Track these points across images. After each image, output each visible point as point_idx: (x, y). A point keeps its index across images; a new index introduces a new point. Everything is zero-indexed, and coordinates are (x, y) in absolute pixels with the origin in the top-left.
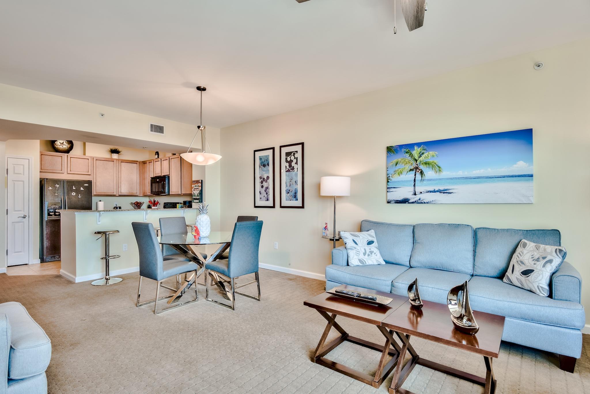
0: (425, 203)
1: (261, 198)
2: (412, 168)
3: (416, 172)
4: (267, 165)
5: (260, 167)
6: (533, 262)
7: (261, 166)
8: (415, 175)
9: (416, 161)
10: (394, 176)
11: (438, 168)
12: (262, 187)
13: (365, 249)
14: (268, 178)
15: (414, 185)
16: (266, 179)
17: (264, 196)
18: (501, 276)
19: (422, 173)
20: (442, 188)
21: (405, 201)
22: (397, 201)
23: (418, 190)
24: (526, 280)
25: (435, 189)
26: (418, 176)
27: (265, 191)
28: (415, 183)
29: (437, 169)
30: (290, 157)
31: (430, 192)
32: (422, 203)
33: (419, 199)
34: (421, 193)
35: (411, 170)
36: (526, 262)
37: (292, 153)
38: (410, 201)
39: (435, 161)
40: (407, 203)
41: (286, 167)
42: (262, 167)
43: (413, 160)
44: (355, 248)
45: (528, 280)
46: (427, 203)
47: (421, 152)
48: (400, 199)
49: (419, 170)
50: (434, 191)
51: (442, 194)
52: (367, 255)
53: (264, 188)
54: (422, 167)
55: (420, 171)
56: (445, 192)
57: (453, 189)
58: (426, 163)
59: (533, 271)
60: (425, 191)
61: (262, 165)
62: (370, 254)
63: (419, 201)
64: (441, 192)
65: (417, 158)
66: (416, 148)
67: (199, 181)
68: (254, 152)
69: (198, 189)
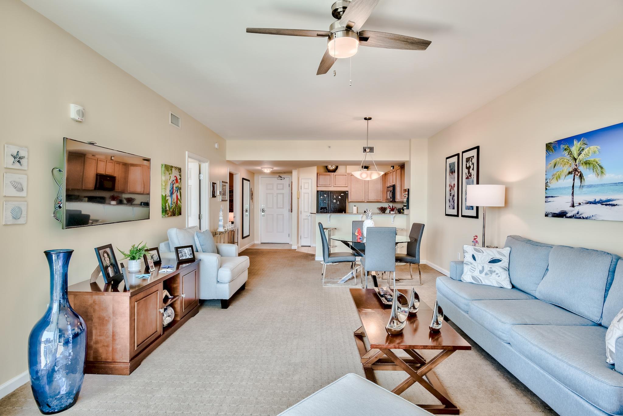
0: (583, 218)
1: (450, 206)
2: (571, 170)
3: (574, 176)
4: (454, 172)
5: (449, 174)
8: (574, 180)
9: (575, 159)
10: (552, 182)
11: (600, 169)
12: (451, 195)
13: (483, 267)
15: (573, 194)
16: (453, 186)
17: (452, 204)
19: (581, 177)
20: (604, 198)
21: (562, 215)
22: (555, 214)
23: (577, 200)
25: (596, 200)
26: (577, 181)
27: (452, 199)
28: (573, 191)
29: (598, 170)
30: (469, 163)
31: (590, 204)
32: (580, 218)
33: (578, 213)
34: (580, 204)
35: (570, 173)
37: (471, 159)
38: (568, 215)
39: (597, 160)
40: (565, 217)
41: (466, 174)
42: (451, 174)
43: (571, 159)
44: (471, 264)
46: (586, 218)
47: (580, 148)
48: (557, 211)
49: (579, 172)
50: (595, 203)
51: (604, 206)
52: (484, 273)
54: (582, 168)
55: (579, 175)
56: (608, 203)
57: (618, 199)
58: (587, 163)
60: (585, 202)
61: (451, 172)
62: (489, 273)
63: (578, 216)
64: (603, 203)
65: (576, 156)
66: (575, 143)
67: (407, 190)
68: (446, 160)
69: (406, 197)
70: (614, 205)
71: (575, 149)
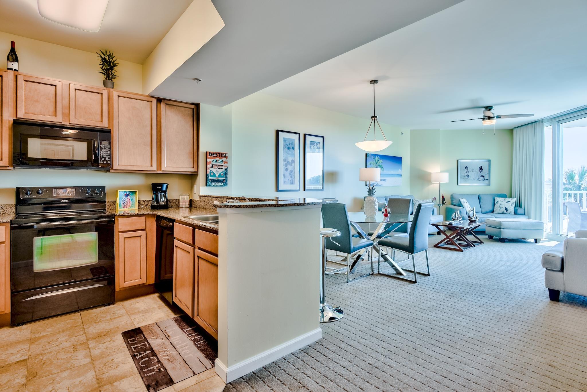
1: (285, 182)
4: (292, 149)
5: (284, 149)
7: (285, 149)
9: (377, 164)
12: (287, 170)
14: (293, 161)
16: (290, 162)
17: (289, 180)
27: (290, 174)
29: (382, 169)
30: (314, 146)
32: (378, 186)
37: (316, 143)
39: (382, 165)
42: (287, 149)
53: (289, 171)
54: (378, 167)
58: (380, 165)
61: (287, 147)
65: (377, 162)
66: (377, 157)
67: (224, 155)
68: (277, 132)
69: (222, 165)
70: (386, 181)
71: (377, 158)
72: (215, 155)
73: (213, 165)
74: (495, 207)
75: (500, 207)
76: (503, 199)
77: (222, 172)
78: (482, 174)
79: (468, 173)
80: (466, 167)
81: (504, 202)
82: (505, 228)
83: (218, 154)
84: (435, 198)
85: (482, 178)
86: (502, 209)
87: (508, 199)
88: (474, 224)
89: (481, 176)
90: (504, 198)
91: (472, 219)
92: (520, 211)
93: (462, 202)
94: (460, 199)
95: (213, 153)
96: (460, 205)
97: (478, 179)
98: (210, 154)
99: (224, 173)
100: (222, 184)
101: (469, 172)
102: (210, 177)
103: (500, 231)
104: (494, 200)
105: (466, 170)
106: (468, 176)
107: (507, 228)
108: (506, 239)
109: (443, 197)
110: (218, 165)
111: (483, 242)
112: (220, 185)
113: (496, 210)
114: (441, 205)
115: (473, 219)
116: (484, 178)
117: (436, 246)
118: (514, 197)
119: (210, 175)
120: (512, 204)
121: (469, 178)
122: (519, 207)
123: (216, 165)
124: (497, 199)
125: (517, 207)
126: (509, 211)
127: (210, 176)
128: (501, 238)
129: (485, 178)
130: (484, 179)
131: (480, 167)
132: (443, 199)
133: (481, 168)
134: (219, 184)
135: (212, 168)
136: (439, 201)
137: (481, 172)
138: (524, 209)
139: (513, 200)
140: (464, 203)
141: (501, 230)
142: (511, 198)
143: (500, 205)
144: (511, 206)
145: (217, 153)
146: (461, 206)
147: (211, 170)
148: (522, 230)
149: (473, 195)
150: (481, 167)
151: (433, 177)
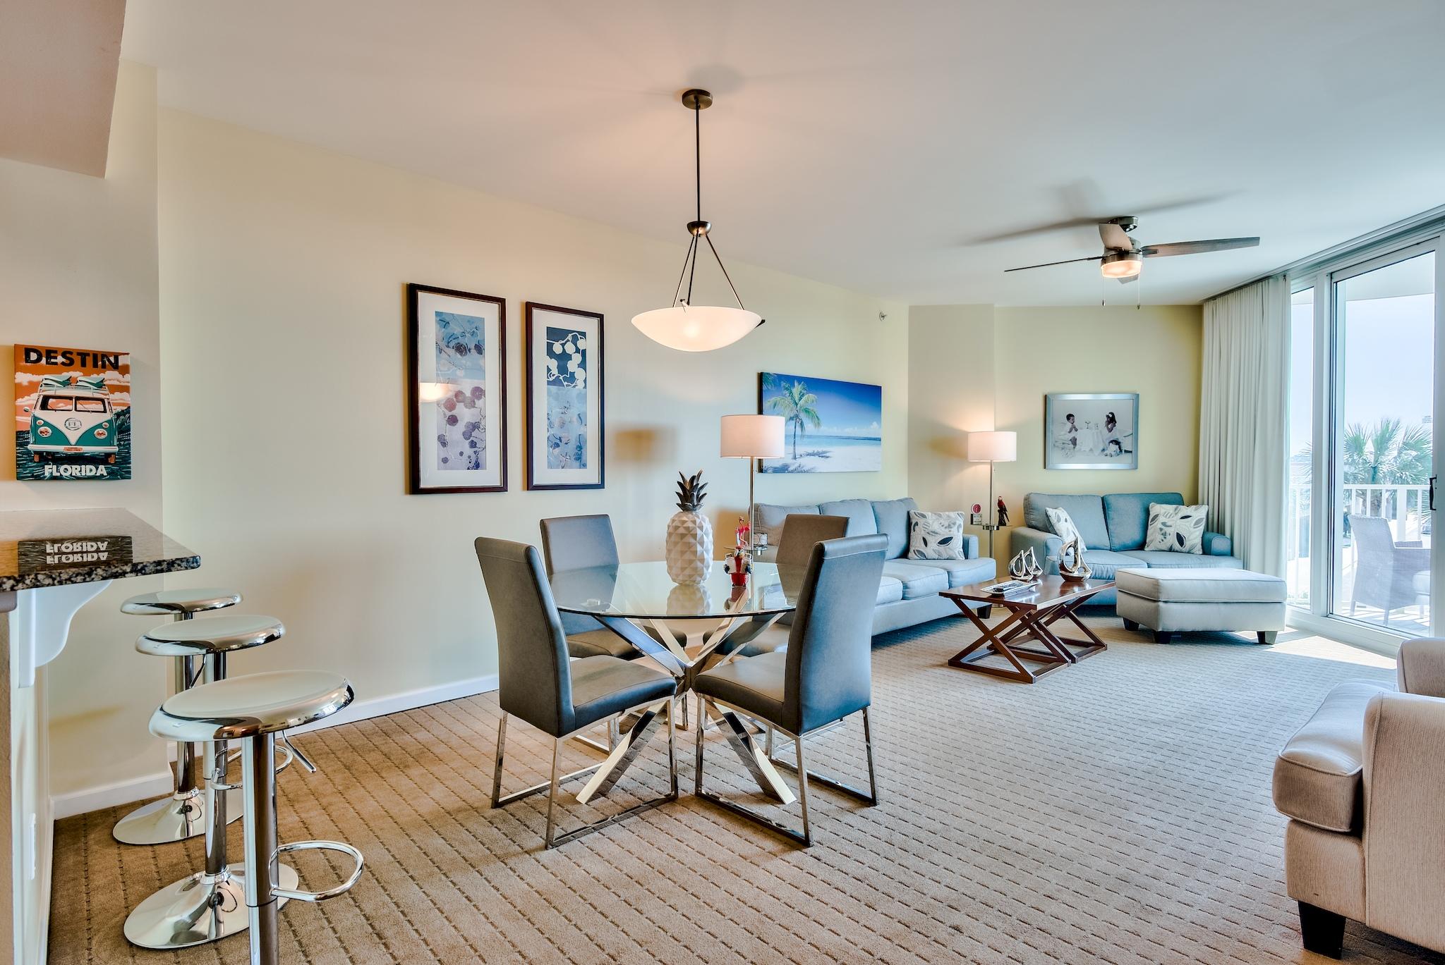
1: (445, 460)
2: (792, 416)
4: (473, 351)
5: (440, 351)
6: (947, 530)
7: (447, 350)
9: (797, 404)
11: (816, 420)
12: (453, 420)
14: (479, 392)
15: (794, 443)
16: (468, 393)
17: (461, 454)
18: (904, 554)
19: (802, 425)
20: (820, 450)
22: (776, 468)
24: (945, 549)
26: (798, 429)
27: (467, 435)
30: (563, 345)
32: (802, 472)
35: (791, 419)
36: (938, 531)
37: (570, 335)
38: (791, 469)
39: (815, 410)
41: (549, 370)
42: (452, 352)
45: (949, 548)
49: (799, 420)
50: (813, 454)
53: (461, 427)
54: (803, 416)
55: (800, 422)
58: (807, 411)
59: (951, 538)
61: (452, 344)
65: (797, 401)
66: (796, 384)
67: (112, 359)
68: (412, 292)
69: (102, 401)
70: (827, 457)
71: (797, 389)
72: (60, 359)
73: (46, 399)
74: (1149, 532)
75: (1163, 532)
76: (1170, 508)
77: (100, 426)
78: (1116, 434)
79: (1073, 434)
80: (1069, 417)
81: (1175, 518)
82: (1171, 600)
83: (79, 354)
84: (978, 508)
85: (1114, 447)
86: (1168, 537)
87: (1184, 510)
88: (1076, 589)
89: (1112, 442)
90: (1175, 506)
91: (1071, 575)
92: (1219, 543)
93: (1053, 520)
94: (1048, 509)
95: (50, 353)
96: (1048, 527)
97: (1103, 450)
98: (34, 356)
99: (109, 430)
100: (102, 470)
101: (1076, 430)
102: (35, 443)
103: (1157, 610)
104: (1147, 512)
105: (1069, 425)
106: (1074, 441)
107: (1175, 600)
108: (1176, 633)
109: (1000, 504)
110: (78, 399)
111: (1105, 641)
112: (93, 474)
113: (1152, 541)
114: (995, 528)
115: (1076, 574)
116: (1120, 448)
117: (956, 662)
118: (1203, 504)
119: (35, 434)
120: (1197, 523)
121: (1077, 447)
122: (1218, 532)
123: (70, 398)
124: (1156, 509)
125: (1213, 531)
126: (1188, 544)
127: (31, 440)
128: (1160, 630)
129: (1123, 449)
130: (1121, 451)
131: (1108, 416)
132: (1002, 509)
133: (1112, 420)
134: (88, 470)
135: (44, 406)
136: (989, 515)
137: (1110, 430)
138: (1232, 539)
139: (1199, 513)
140: (1059, 520)
141: (1158, 606)
142: (1194, 507)
143: (1163, 527)
144: (1192, 530)
145: (71, 353)
146: (1050, 529)
147: (36, 419)
148: (1222, 607)
149: (1087, 496)
150: (1111, 416)
151: (973, 446)
